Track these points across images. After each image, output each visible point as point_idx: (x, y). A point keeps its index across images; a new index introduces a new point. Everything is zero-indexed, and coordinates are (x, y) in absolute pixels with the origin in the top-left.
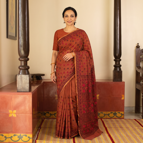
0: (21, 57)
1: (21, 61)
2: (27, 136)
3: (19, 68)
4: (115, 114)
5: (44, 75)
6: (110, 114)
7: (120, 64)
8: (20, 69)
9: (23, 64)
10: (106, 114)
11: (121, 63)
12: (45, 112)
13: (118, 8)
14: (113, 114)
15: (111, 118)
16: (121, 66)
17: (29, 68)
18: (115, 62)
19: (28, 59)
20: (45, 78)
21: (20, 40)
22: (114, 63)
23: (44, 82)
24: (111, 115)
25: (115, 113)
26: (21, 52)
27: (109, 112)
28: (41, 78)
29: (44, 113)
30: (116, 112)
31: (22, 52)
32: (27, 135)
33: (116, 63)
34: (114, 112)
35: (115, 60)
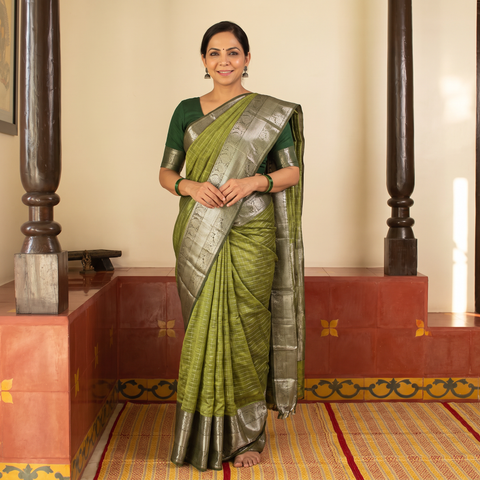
0: (31, 190)
1: (30, 204)
2: (52, 472)
3: (23, 230)
4: (393, 386)
5: (118, 254)
6: (377, 386)
7: (411, 216)
8: (28, 234)
9: (37, 218)
10: (361, 386)
11: (413, 212)
12: (123, 381)
13: (403, 27)
14: (388, 387)
15: (379, 400)
16: (412, 222)
17: (58, 230)
18: (391, 208)
19: (56, 201)
20: (124, 266)
21: (27, 131)
22: (388, 212)
23: (120, 279)
24: (381, 390)
25: (393, 381)
26: (32, 175)
27: (374, 380)
28: (110, 263)
29: (120, 383)
30: (398, 380)
31: (36, 175)
32: (53, 467)
33: (395, 213)
34: (389, 380)
35: (390, 203)
